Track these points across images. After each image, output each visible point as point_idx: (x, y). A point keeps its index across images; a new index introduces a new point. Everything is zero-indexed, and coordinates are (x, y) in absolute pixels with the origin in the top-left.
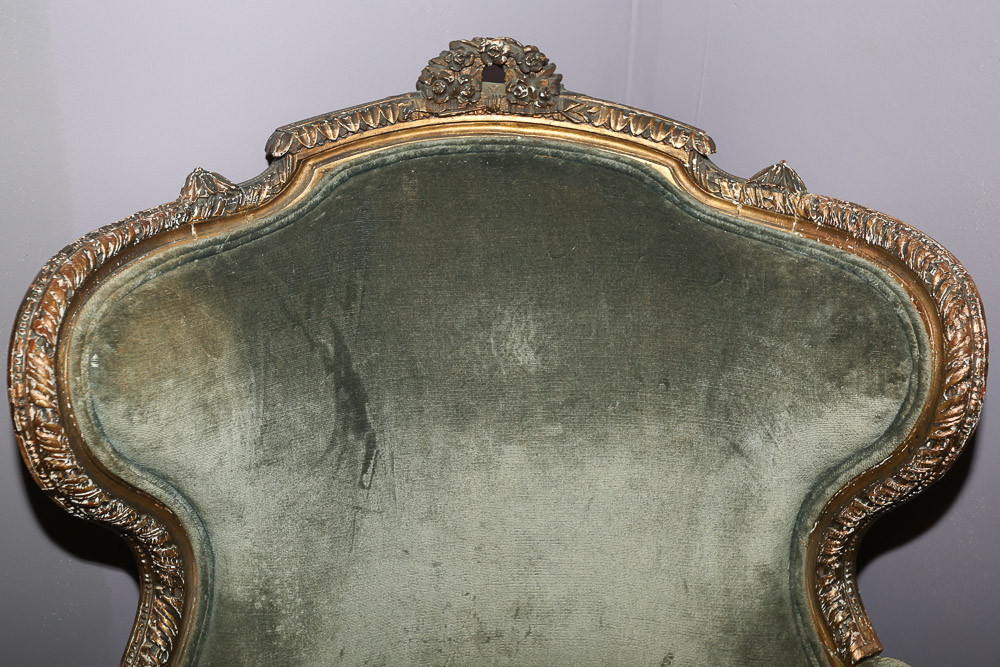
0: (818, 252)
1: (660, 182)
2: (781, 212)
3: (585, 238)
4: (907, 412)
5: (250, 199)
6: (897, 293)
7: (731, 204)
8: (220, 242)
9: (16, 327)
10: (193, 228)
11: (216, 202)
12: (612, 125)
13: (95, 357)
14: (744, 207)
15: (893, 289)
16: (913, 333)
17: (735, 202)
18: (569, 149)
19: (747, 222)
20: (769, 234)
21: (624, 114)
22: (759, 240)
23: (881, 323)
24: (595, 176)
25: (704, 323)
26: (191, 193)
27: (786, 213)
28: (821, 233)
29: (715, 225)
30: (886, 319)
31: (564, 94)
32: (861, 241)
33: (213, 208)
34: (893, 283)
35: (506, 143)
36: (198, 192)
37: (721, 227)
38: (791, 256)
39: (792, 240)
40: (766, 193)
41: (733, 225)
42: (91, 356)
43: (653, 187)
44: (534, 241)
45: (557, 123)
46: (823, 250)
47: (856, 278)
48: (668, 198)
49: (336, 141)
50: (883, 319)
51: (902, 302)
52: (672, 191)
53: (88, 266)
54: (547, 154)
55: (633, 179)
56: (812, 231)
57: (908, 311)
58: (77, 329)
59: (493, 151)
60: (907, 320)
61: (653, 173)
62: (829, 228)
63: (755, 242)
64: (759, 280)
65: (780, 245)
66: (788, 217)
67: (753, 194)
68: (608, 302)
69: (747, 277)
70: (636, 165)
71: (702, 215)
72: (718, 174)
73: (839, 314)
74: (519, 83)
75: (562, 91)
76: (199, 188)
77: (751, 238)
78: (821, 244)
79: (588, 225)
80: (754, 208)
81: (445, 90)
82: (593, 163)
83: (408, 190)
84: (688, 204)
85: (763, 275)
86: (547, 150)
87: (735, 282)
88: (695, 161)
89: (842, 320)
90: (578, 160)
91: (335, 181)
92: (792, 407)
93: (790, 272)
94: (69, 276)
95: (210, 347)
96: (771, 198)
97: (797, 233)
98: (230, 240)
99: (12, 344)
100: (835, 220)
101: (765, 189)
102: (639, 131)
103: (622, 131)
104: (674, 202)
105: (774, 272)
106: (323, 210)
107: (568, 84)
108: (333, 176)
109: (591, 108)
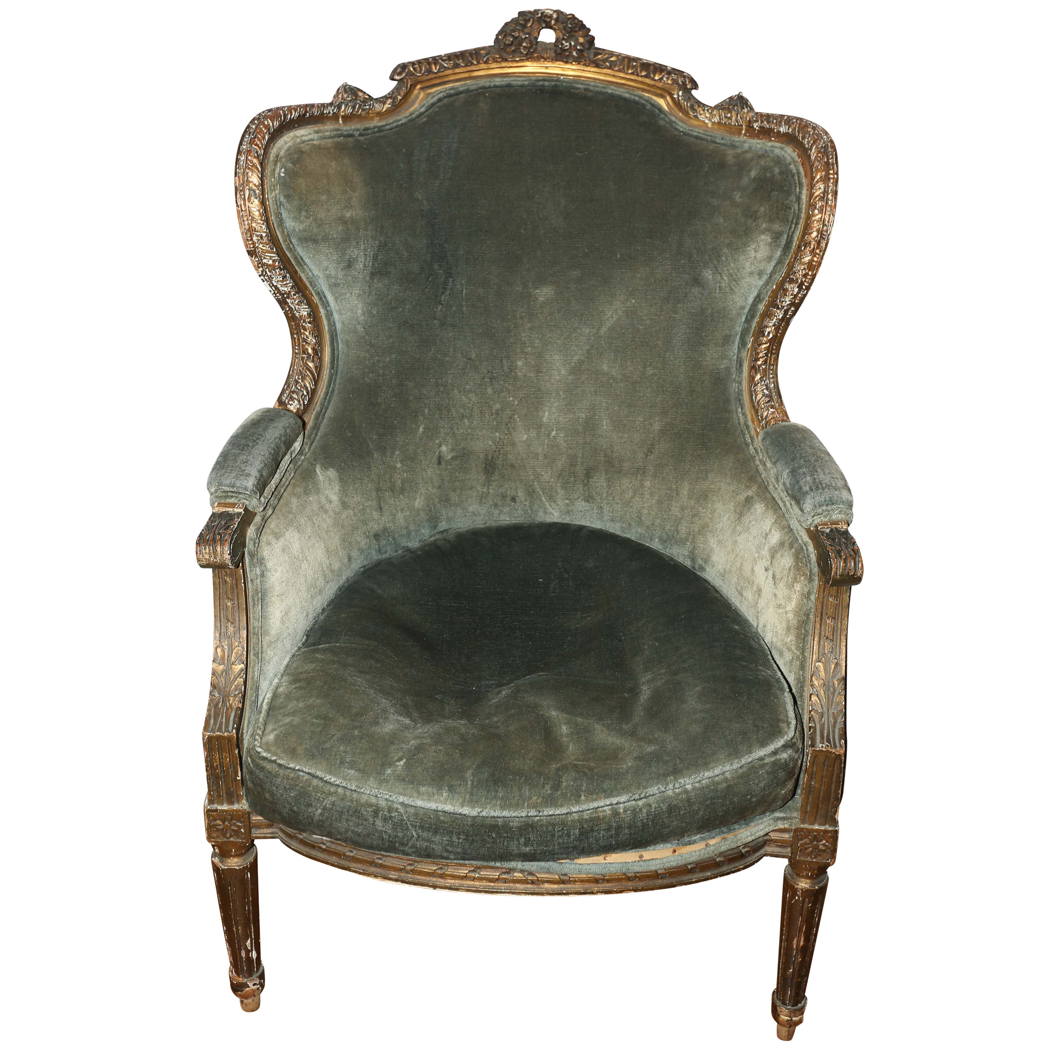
1: (658, 109)
2: (735, 124)
4: (792, 230)
5: (378, 107)
7: (704, 122)
8: (358, 130)
9: (241, 144)
10: (340, 119)
11: (356, 104)
12: (626, 71)
13: (283, 170)
14: (713, 124)
15: (790, 156)
16: (797, 178)
17: (707, 121)
19: (713, 133)
20: (726, 139)
22: (720, 144)
23: (781, 177)
26: (340, 96)
27: (738, 125)
30: (784, 174)
31: (595, 49)
33: (354, 108)
34: (790, 152)
35: (552, 81)
36: (345, 96)
37: (696, 137)
40: (726, 112)
41: (704, 136)
42: (281, 169)
43: (652, 112)
45: (588, 68)
48: (662, 119)
49: (436, 73)
50: (782, 174)
52: (664, 114)
53: (281, 119)
54: (580, 89)
55: (639, 106)
57: (795, 166)
58: (273, 152)
59: (543, 86)
60: (795, 172)
66: (739, 127)
67: (718, 114)
71: (684, 130)
72: (696, 102)
74: (563, 39)
75: (593, 47)
76: (345, 93)
77: (715, 143)
80: (718, 124)
81: (512, 42)
83: (484, 106)
84: (675, 122)
86: (580, 86)
87: (699, 167)
88: (681, 93)
91: (435, 99)
92: (729, 245)
93: (735, 158)
94: (271, 120)
95: (349, 184)
96: (729, 115)
97: (744, 137)
98: (364, 130)
99: (239, 152)
100: (765, 123)
101: (726, 110)
102: (644, 73)
103: (632, 74)
104: (666, 122)
106: (425, 117)
107: (598, 44)
108: (433, 97)
109: (612, 57)
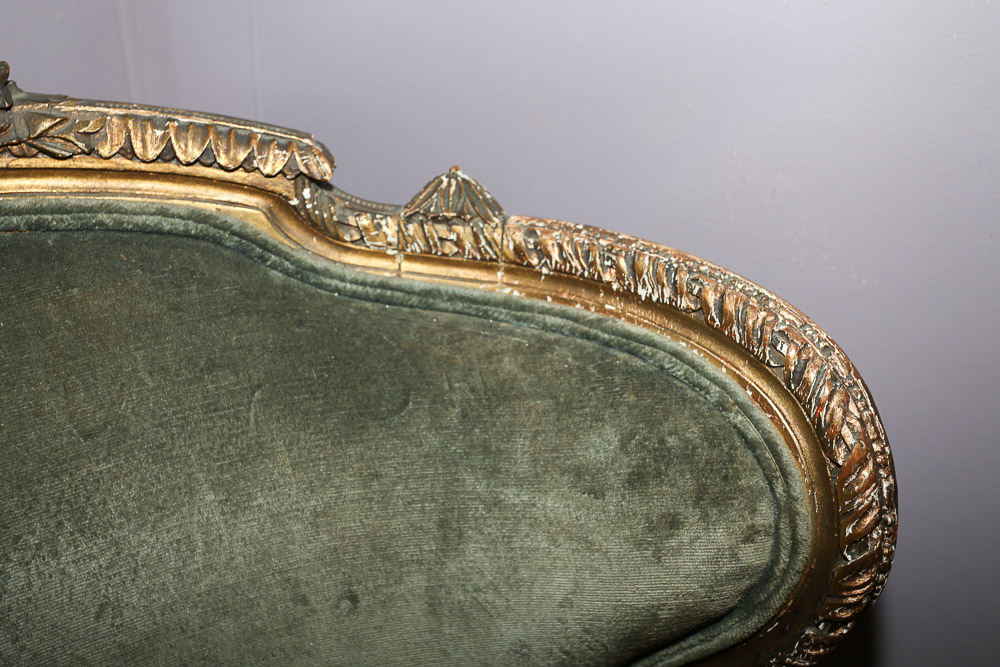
0: (558, 321)
1: (253, 242)
2: (475, 258)
3: (141, 382)
6: (723, 387)
7: (383, 255)
12: (138, 150)
14: (411, 258)
15: (714, 380)
16: (768, 455)
17: (390, 252)
18: (61, 210)
19: (420, 283)
20: (463, 299)
21: (155, 126)
22: (446, 311)
23: (712, 446)
24: (127, 254)
25: (395, 484)
27: (484, 259)
28: (552, 286)
29: (367, 298)
30: (715, 434)
31: (23, 101)
32: (629, 296)
34: (710, 368)
37: (377, 300)
38: (511, 333)
39: (507, 304)
40: (442, 230)
41: (398, 294)
43: (244, 252)
44: (37, 414)
45: (23, 163)
46: (564, 315)
47: (638, 363)
48: (274, 267)
50: (712, 437)
51: (737, 403)
52: (278, 253)
54: (17, 228)
55: (203, 244)
56: (533, 283)
57: (751, 417)
60: (753, 433)
61: (236, 228)
62: (563, 277)
63: (445, 317)
64: (472, 390)
65: (486, 315)
66: (487, 264)
67: (421, 234)
68: (214, 487)
69: (452, 390)
70: (201, 218)
71: (341, 285)
72: (353, 210)
73: (632, 435)
75: (15, 97)
77: (433, 309)
78: (558, 307)
79: (139, 355)
80: (425, 257)
82: (118, 228)
84: (313, 269)
85: (477, 380)
86: (15, 219)
87: (434, 402)
88: (307, 193)
89: (641, 446)
90: (86, 228)
93: (523, 367)
96: (453, 237)
97: (507, 290)
100: (575, 263)
101: (439, 222)
103: (159, 158)
104: (286, 272)
105: (495, 372)
109: (86, 123)
